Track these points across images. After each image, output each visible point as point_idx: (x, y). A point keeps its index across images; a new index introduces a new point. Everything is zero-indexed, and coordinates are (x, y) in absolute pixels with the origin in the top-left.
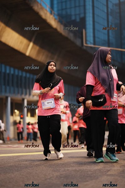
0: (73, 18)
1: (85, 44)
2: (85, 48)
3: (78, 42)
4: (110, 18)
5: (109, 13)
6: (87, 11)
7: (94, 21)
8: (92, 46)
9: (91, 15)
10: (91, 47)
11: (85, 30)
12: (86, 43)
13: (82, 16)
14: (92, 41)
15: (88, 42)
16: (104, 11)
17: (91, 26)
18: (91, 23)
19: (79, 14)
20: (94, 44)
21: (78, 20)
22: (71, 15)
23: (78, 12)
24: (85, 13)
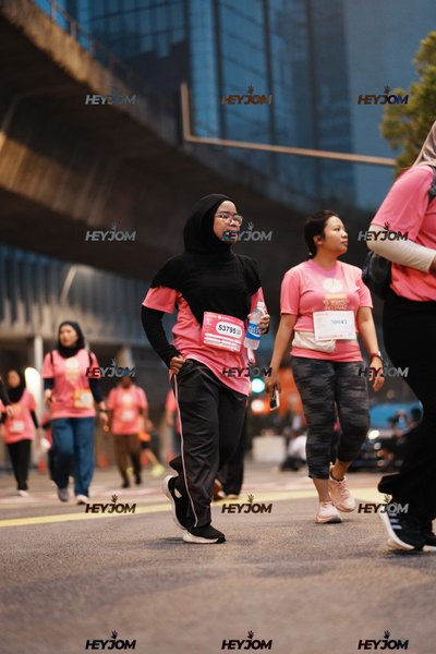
0: (147, 45)
1: (187, 137)
2: (188, 149)
3: (165, 130)
4: (277, 44)
5: (273, 27)
6: (195, 21)
7: (219, 56)
8: (215, 141)
9: (209, 34)
10: (211, 146)
11: (190, 86)
12: (193, 133)
13: (178, 37)
14: (214, 126)
15: (200, 130)
16: (253, 20)
17: (211, 73)
18: (210, 60)
19: (168, 31)
20: (223, 134)
21: (164, 52)
22: (138, 36)
23: (161, 26)
24: (187, 28)
